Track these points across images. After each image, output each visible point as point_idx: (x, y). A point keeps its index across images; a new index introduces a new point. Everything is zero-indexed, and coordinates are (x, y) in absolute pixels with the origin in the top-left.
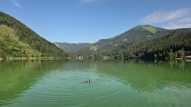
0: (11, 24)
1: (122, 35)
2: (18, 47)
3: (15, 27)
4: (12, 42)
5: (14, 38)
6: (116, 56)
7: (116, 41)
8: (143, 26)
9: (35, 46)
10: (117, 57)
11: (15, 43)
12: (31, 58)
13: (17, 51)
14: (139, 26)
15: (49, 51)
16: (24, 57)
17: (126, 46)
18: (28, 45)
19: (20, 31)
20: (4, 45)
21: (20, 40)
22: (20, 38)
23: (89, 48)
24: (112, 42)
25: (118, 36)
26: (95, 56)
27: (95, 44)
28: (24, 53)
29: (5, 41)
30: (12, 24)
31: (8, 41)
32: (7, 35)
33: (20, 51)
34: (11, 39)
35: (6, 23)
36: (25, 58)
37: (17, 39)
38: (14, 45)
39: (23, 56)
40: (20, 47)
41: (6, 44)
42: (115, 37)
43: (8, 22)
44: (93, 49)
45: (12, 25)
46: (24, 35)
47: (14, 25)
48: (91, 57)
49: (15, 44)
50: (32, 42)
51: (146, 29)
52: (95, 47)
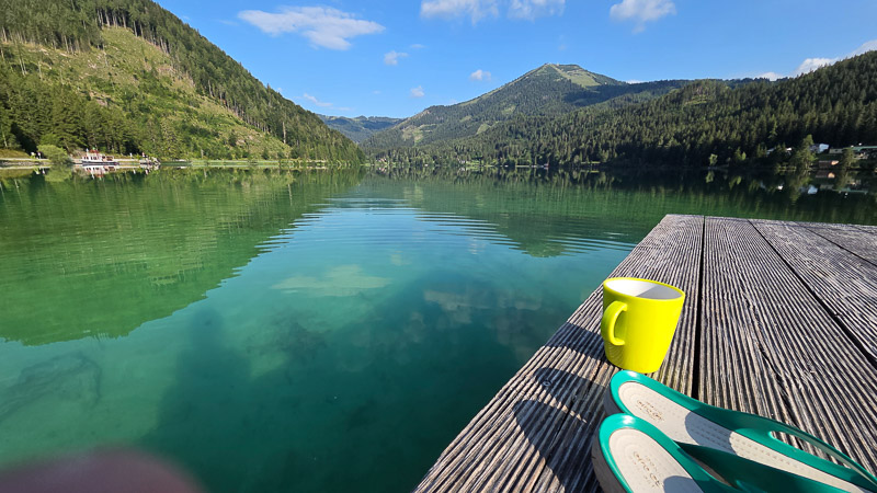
0: (147, 23)
1: (499, 95)
2: (203, 118)
3: (170, 37)
4: (175, 97)
5: (179, 83)
6: (508, 161)
7: (481, 114)
8: (560, 67)
9: (262, 116)
10: (514, 164)
11: (189, 103)
12: (263, 164)
13: (204, 133)
14: (549, 68)
15: (311, 140)
16: (238, 157)
17: (524, 130)
18: (236, 116)
19: (193, 54)
20: (147, 110)
21: (199, 92)
22: (198, 86)
23: (398, 133)
24: (468, 118)
25: (484, 97)
26: (434, 158)
27: (415, 122)
28: (232, 142)
29: (148, 92)
30: (151, 25)
31: (157, 94)
32: (148, 68)
33: (216, 135)
34: (165, 85)
35: (127, 19)
36: (242, 164)
37: (189, 85)
38: (188, 111)
39: (233, 156)
40: (211, 120)
41: (154, 104)
42: (475, 102)
43: (133, 11)
44: (413, 138)
45: (153, 26)
46: (209, 71)
47: (159, 28)
48: (421, 161)
49: (191, 107)
50: (247, 102)
51: (568, 77)
52: (417, 130)
